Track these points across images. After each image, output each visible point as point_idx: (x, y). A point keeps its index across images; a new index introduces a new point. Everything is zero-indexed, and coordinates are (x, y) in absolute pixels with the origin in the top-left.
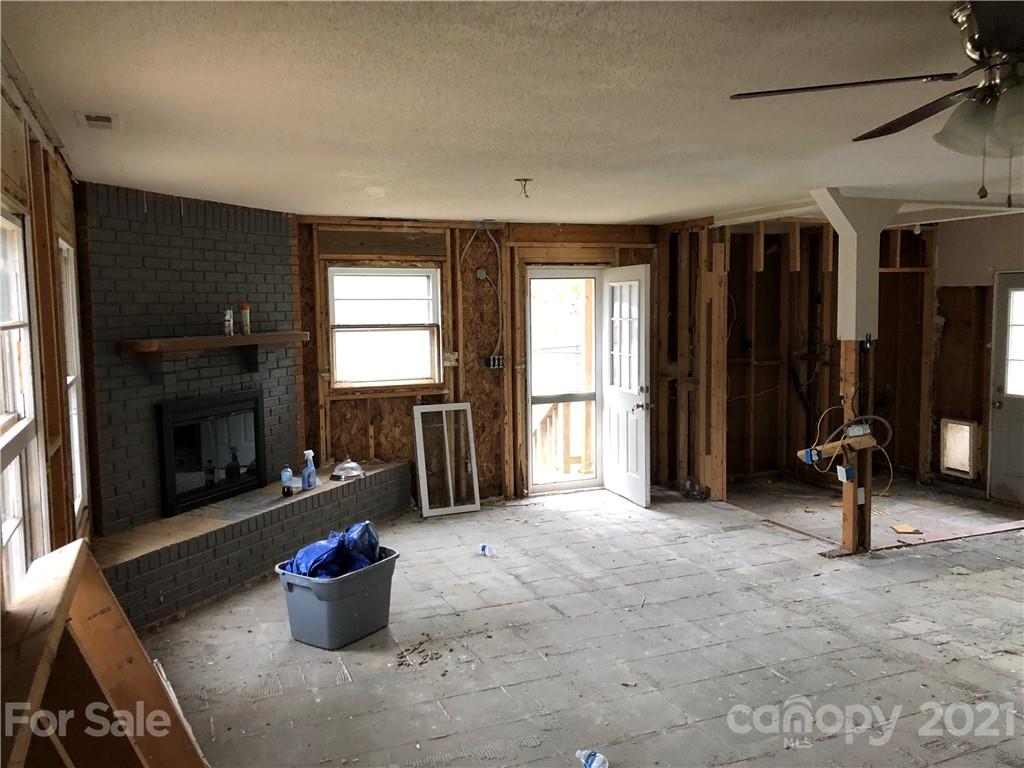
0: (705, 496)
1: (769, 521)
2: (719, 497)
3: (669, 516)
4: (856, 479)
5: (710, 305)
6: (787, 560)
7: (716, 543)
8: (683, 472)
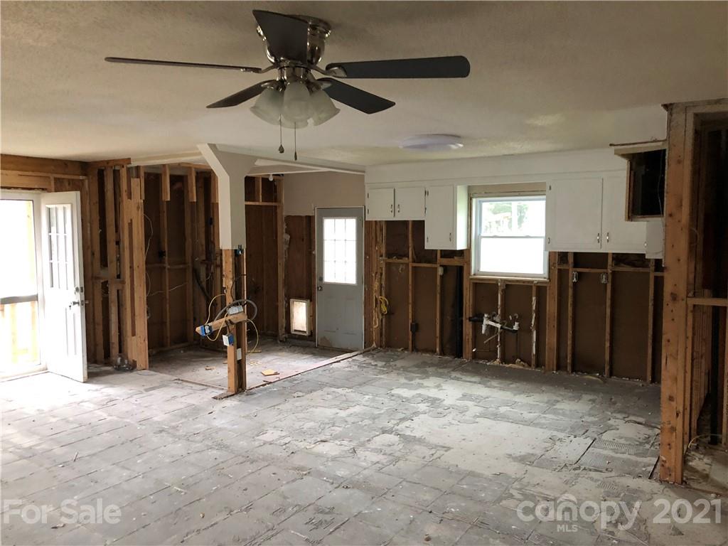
0: (132, 367)
1: (179, 380)
2: (143, 366)
3: (102, 386)
4: (236, 343)
5: (131, 224)
6: (190, 405)
7: (139, 401)
8: (115, 350)
